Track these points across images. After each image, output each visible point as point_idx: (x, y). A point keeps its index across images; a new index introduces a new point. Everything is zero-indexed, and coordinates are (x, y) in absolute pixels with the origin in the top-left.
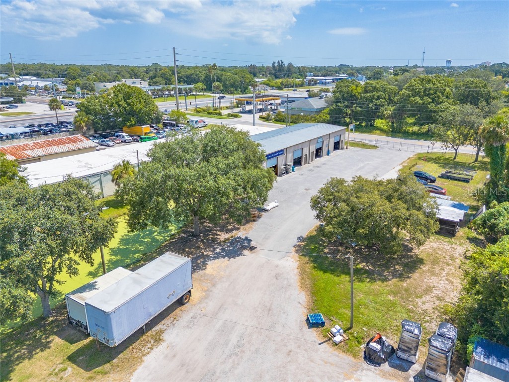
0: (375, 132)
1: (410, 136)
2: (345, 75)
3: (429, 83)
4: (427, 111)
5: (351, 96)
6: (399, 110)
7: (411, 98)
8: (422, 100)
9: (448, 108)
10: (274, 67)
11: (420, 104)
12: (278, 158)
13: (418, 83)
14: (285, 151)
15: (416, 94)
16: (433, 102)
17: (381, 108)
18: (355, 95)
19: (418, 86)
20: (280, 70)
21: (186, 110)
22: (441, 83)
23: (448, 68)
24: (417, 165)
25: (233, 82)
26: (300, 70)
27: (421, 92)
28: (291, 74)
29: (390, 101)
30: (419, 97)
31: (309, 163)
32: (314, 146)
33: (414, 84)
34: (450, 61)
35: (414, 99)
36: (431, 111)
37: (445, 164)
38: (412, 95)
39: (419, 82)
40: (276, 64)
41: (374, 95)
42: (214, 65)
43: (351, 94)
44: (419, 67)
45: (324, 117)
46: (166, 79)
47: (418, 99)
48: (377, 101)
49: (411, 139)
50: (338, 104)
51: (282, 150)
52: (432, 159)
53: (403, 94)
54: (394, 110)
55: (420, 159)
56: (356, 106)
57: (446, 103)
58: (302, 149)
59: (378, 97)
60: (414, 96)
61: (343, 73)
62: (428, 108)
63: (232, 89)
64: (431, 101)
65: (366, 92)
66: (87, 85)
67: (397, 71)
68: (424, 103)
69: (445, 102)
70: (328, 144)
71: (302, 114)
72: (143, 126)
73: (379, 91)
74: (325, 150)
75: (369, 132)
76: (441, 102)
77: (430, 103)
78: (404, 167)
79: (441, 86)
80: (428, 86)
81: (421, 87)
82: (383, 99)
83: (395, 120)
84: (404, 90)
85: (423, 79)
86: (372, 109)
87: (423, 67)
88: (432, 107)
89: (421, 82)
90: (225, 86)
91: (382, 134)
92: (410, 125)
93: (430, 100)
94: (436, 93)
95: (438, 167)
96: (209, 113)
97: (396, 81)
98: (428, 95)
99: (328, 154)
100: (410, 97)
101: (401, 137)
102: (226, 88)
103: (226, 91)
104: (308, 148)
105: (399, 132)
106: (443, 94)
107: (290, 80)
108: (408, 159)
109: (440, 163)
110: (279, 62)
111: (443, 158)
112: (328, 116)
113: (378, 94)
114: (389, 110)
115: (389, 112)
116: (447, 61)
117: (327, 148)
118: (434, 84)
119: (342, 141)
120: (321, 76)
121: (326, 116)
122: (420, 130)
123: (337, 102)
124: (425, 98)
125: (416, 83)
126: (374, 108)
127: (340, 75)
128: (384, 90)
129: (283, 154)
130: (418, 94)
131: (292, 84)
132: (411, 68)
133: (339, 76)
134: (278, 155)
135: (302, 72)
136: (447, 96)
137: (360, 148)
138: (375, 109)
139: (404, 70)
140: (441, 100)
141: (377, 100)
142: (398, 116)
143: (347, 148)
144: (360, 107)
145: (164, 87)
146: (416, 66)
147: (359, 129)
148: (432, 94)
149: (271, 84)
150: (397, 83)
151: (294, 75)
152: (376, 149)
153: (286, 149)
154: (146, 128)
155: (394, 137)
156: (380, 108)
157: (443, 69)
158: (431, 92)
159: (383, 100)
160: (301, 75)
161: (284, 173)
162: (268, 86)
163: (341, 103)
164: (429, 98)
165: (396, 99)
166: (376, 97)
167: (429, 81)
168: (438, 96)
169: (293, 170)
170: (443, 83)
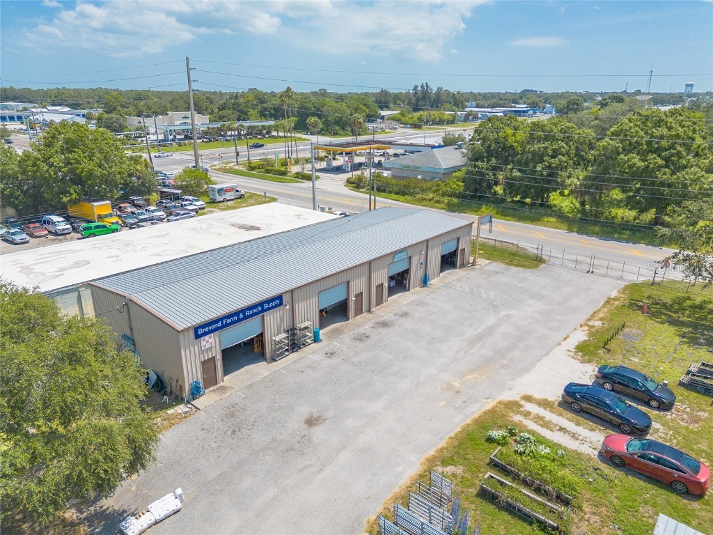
0: (546, 219)
1: (616, 231)
2: (525, 106)
3: (659, 127)
4: (653, 183)
5: (504, 149)
6: (594, 179)
7: (622, 156)
8: (644, 160)
9: (699, 178)
10: (415, 93)
11: (638, 168)
12: (263, 316)
13: (636, 125)
14: (286, 299)
15: (631, 148)
16: (667, 166)
17: (560, 172)
18: (511, 146)
19: (637, 132)
20: (424, 98)
21: (237, 164)
22: (684, 126)
23: (689, 96)
24: (626, 330)
25: (338, 117)
26: (455, 98)
27: (642, 144)
28: (442, 104)
29: (580, 160)
30: (638, 154)
31: (369, 311)
32: (386, 270)
33: (627, 127)
34: (692, 85)
35: (626, 158)
36: (662, 184)
37: (695, 326)
38: (624, 150)
39: (638, 123)
40: (419, 88)
41: (546, 148)
42: (288, 89)
43: (504, 145)
44: (644, 94)
45: (455, 186)
46: (239, 111)
47: (636, 159)
48: (553, 160)
49: (619, 240)
50: (477, 163)
51: (280, 297)
52: (664, 305)
53: (605, 148)
54: (586, 178)
55: (635, 305)
56: (513, 169)
57: (694, 169)
58: (348, 282)
59: (554, 150)
60: (626, 151)
61: (525, 103)
62: (656, 177)
63: (337, 128)
64: (664, 162)
65: (532, 139)
66: (112, 121)
67: (605, 100)
68: (647, 167)
69: (692, 166)
70: (423, 260)
71: (419, 177)
72: (95, 204)
73: (557, 140)
74: (415, 275)
75: (534, 219)
76: (685, 167)
77: (661, 167)
78: (593, 333)
79: (685, 132)
80: (657, 132)
81: (642, 133)
82: (563, 155)
83: (587, 198)
84: (607, 139)
85: (647, 118)
86: (542, 175)
87: (649, 94)
88: (665, 175)
89: (643, 123)
90: (327, 123)
91: (559, 225)
92: (618, 204)
93: (661, 162)
94: (672, 147)
95: (677, 340)
96: (268, 171)
97: (596, 119)
98: (658, 151)
99: (425, 282)
100: (619, 154)
101: (596, 234)
102: (328, 126)
103: (327, 130)
104: (364, 280)
105: (595, 223)
106: (688, 149)
107: (435, 114)
108: (604, 306)
109: (683, 324)
110: (422, 86)
111: (688, 303)
112: (461, 184)
113: (555, 147)
114: (577, 177)
115: (576, 181)
116: (687, 85)
117: (423, 270)
118: (670, 128)
119: (463, 250)
120: (487, 108)
121: (457, 185)
122: (638, 218)
123: (477, 160)
124: (651, 156)
125: (631, 124)
126: (545, 173)
127: (517, 106)
128: (568, 139)
129: (281, 304)
130: (635, 148)
131: (437, 120)
132: (630, 95)
133: (515, 107)
134: (264, 311)
135: (458, 101)
136: (697, 152)
137: (503, 266)
138: (548, 175)
139: (618, 99)
140: (684, 162)
141: (553, 157)
142: (592, 190)
143: (473, 264)
144: (520, 170)
145: (224, 125)
146: (639, 92)
147: (517, 213)
148: (666, 150)
149: (404, 119)
150: (596, 122)
151: (447, 106)
152: (537, 266)
153: (292, 291)
154: (101, 207)
155: (583, 234)
156: (557, 174)
157: (681, 97)
158: (664, 143)
159: (564, 159)
160: (458, 106)
161: (287, 350)
162: (398, 123)
163: (483, 161)
164: (659, 156)
165: (591, 155)
166: (550, 152)
167: (659, 123)
168: (679, 153)
169: (316, 339)
170: (688, 127)
